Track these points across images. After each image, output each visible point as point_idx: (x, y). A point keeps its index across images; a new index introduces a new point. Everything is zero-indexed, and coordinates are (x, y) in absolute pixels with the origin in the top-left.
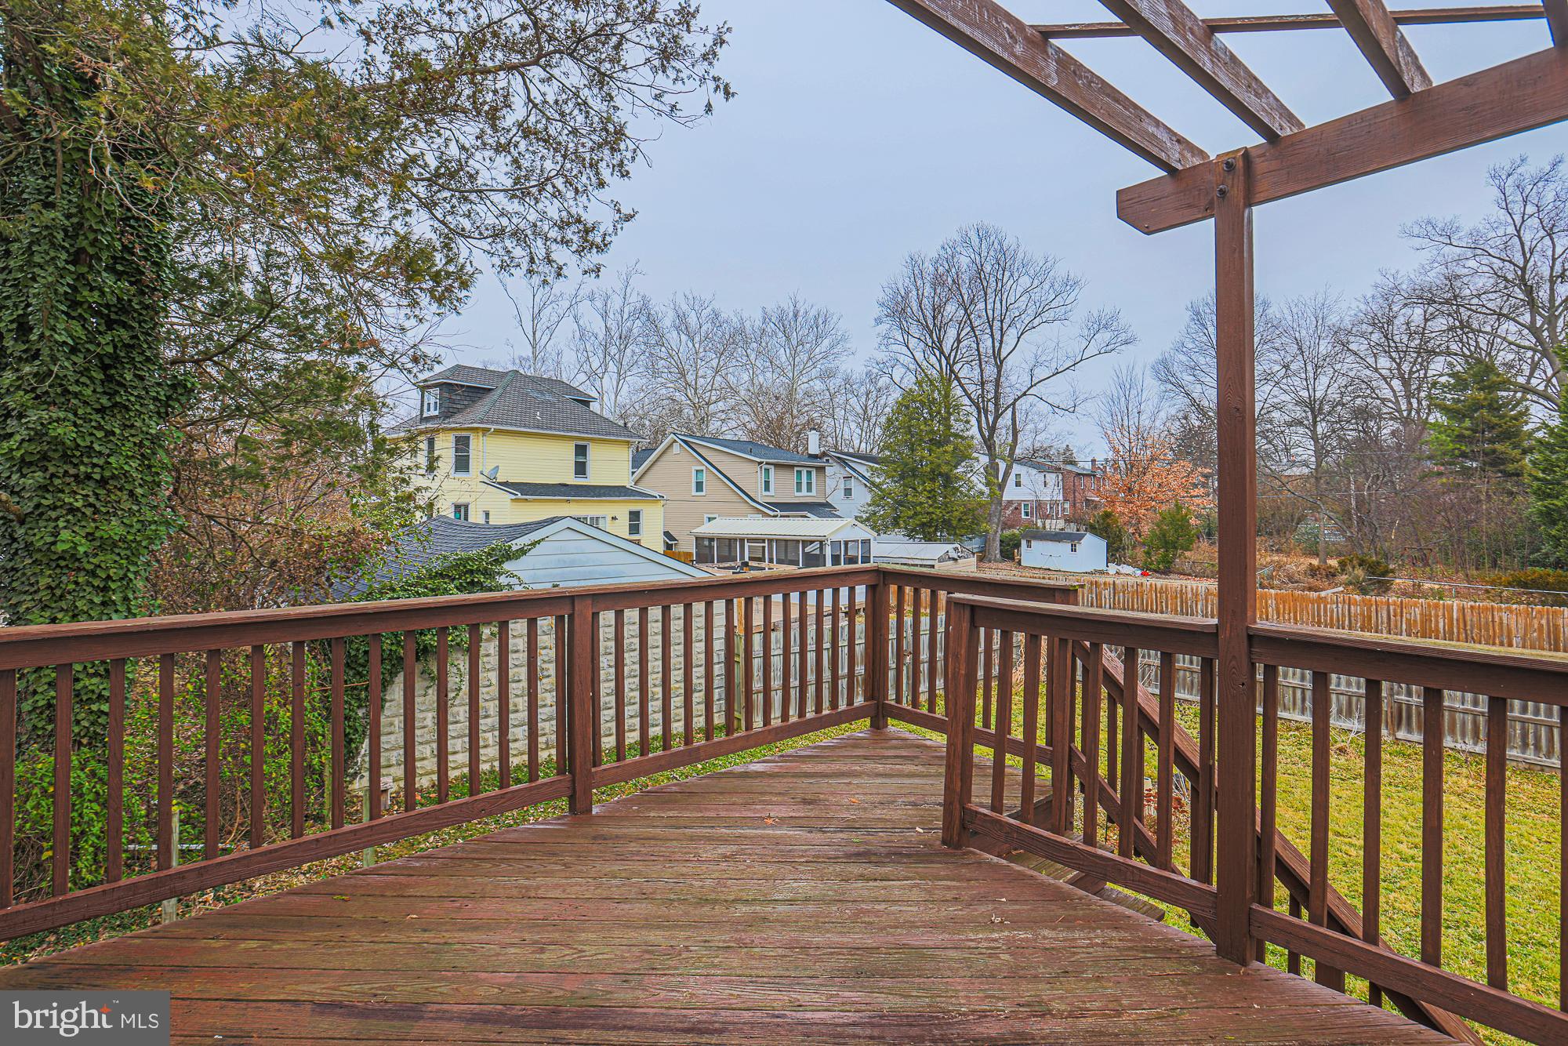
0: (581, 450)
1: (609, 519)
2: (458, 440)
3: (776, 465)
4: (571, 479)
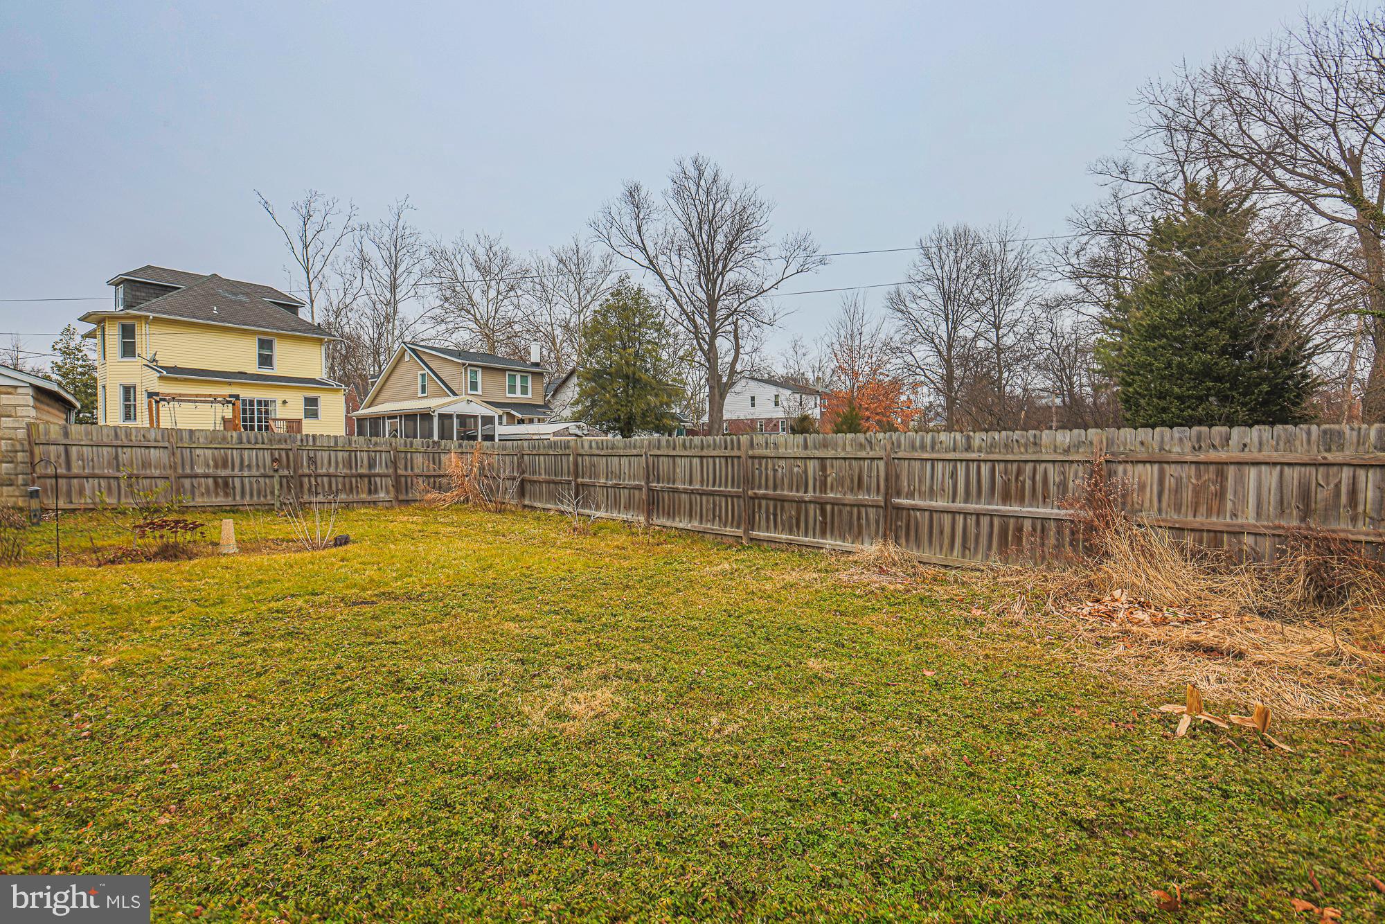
0: (265, 344)
1: (279, 403)
2: (124, 327)
3: (483, 368)
4: (253, 367)
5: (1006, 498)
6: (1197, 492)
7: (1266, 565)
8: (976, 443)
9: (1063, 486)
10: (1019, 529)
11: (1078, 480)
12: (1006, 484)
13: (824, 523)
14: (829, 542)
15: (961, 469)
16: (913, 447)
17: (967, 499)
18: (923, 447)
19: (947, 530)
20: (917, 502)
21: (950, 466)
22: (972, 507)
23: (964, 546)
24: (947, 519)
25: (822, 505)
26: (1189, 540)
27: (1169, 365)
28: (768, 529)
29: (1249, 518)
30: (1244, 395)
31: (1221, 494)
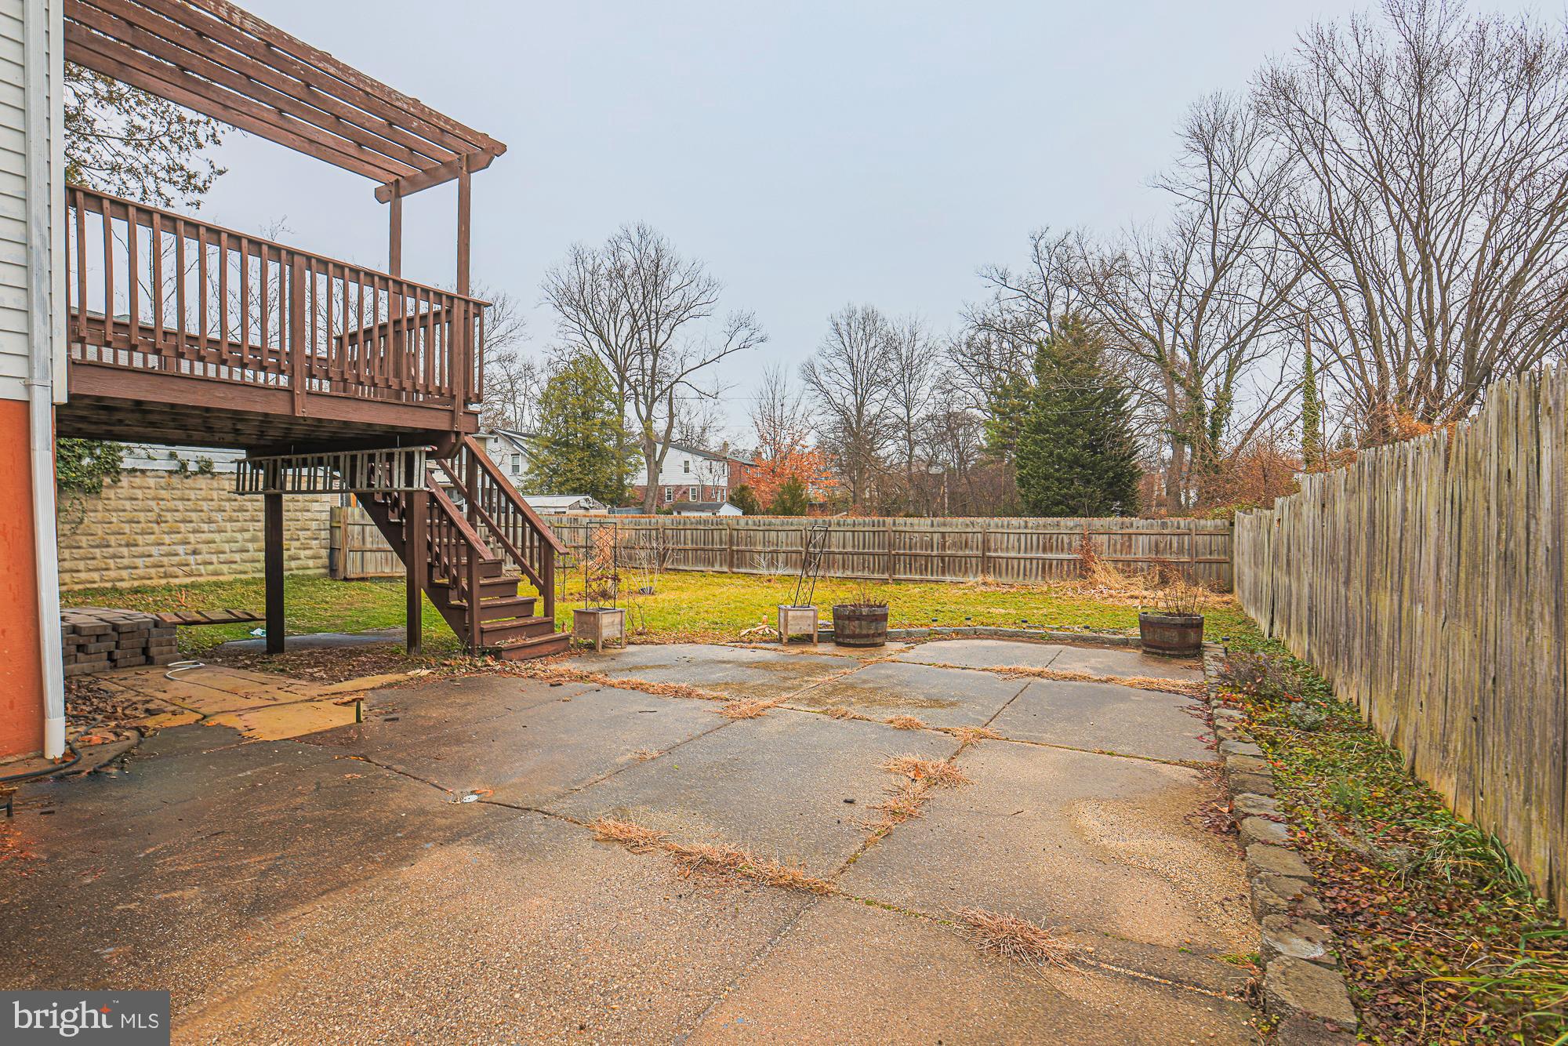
5: (1044, 550)
6: (1122, 545)
7: (1145, 573)
8: (1030, 525)
9: (1070, 544)
10: (1051, 566)
11: (1076, 542)
12: (1044, 544)
13: (943, 567)
14: (948, 578)
15: (1023, 537)
16: (997, 526)
17: (1026, 552)
18: (1002, 526)
19: (1016, 567)
20: (1000, 554)
21: (1017, 536)
22: (1029, 555)
23: (1025, 575)
24: (1016, 562)
25: (942, 558)
26: (1120, 565)
27: (1051, 454)
28: (905, 573)
29: (1140, 556)
30: (1099, 479)
31: (1130, 546)
